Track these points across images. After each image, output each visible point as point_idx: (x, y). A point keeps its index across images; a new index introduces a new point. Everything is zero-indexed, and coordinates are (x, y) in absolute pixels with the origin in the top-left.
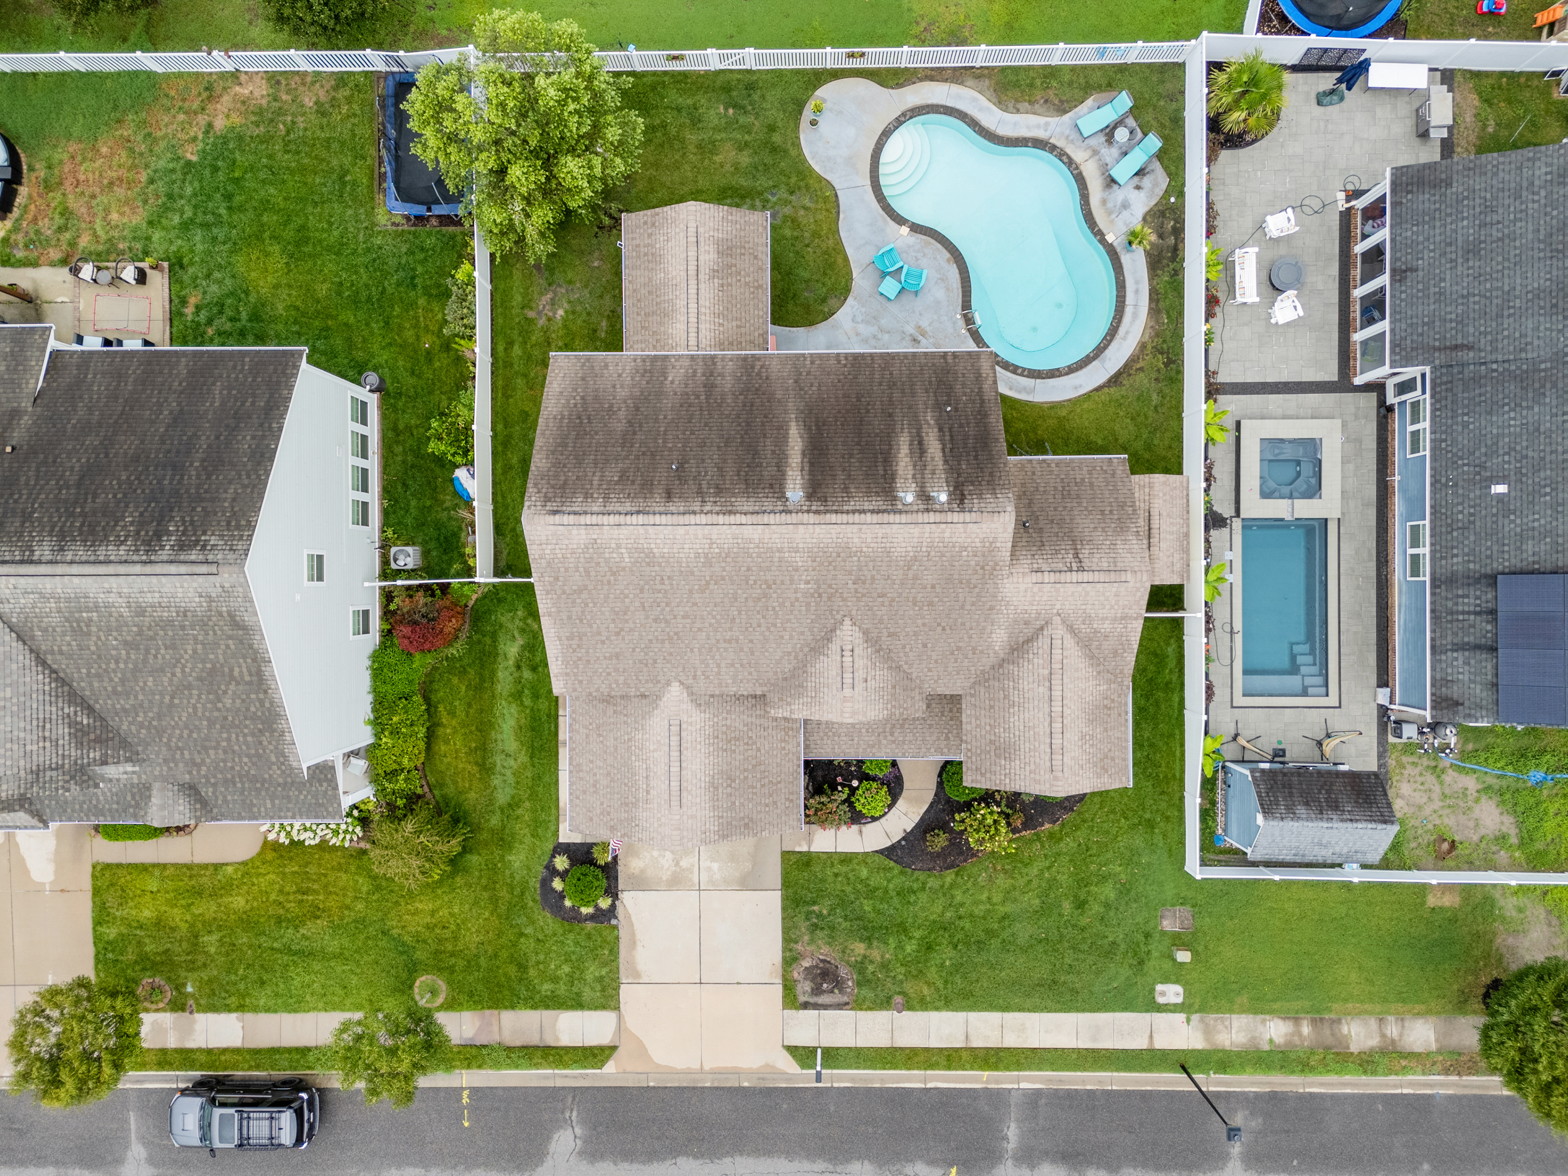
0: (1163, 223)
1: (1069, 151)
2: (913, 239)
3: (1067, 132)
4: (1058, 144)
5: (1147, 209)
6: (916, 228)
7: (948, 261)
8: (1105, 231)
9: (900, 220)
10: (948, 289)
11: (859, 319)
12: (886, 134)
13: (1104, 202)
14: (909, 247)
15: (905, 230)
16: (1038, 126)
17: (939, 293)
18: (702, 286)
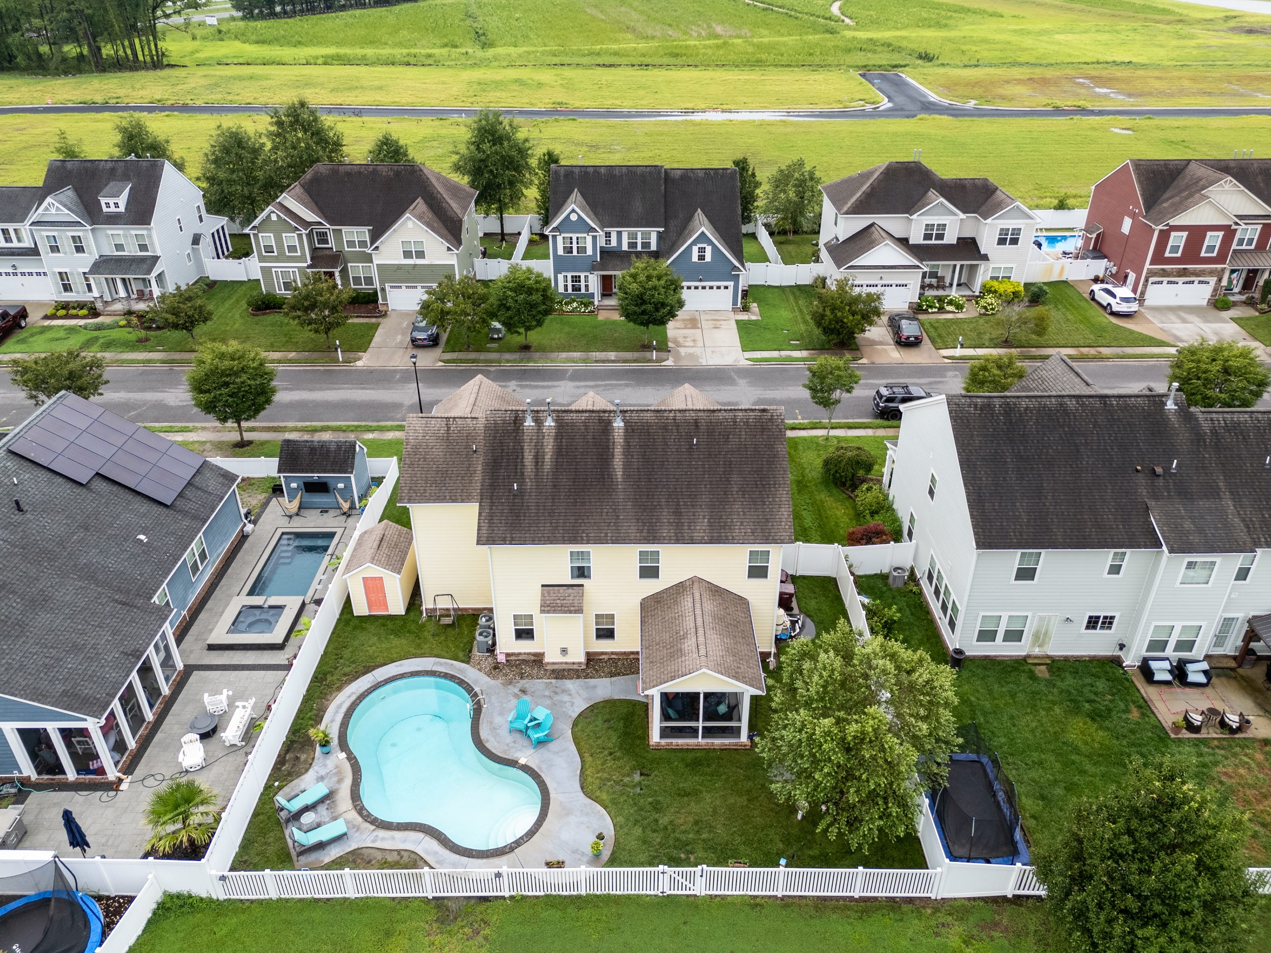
0: (292, 768)
1: (360, 819)
2: (515, 756)
3: (357, 834)
4: (368, 825)
5: (303, 777)
6: (513, 763)
7: (488, 741)
8: (346, 760)
9: (526, 769)
10: (491, 723)
11: (567, 704)
12: (531, 833)
13: (340, 781)
14: (520, 750)
15: (522, 761)
16: (383, 839)
17: (498, 720)
18: (692, 625)
